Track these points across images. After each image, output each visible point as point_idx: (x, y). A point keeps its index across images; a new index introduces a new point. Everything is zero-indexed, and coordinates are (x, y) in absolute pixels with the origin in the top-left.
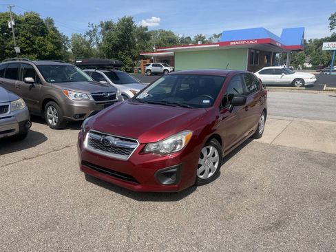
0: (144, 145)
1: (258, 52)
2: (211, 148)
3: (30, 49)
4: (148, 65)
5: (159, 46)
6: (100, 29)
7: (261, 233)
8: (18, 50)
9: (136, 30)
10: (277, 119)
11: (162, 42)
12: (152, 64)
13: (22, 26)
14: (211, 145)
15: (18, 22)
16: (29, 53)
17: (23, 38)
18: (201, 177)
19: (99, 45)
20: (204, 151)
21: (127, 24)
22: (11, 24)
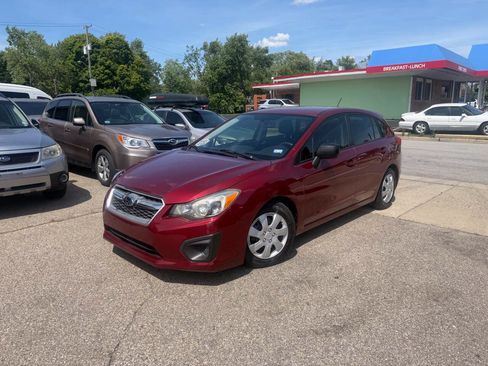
0: (170, 206)
1: (429, 81)
2: (275, 216)
3: (109, 81)
4: (263, 102)
5: (284, 74)
6: (202, 53)
7: (310, 337)
8: (93, 83)
9: (252, 53)
10: (430, 183)
11: (289, 68)
12: (268, 101)
13: (101, 51)
14: (275, 212)
15: (96, 46)
16: (108, 86)
17: (102, 67)
18: (260, 256)
19: (200, 75)
20: (263, 219)
21: (239, 45)
22: (87, 49)
